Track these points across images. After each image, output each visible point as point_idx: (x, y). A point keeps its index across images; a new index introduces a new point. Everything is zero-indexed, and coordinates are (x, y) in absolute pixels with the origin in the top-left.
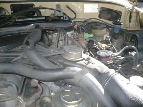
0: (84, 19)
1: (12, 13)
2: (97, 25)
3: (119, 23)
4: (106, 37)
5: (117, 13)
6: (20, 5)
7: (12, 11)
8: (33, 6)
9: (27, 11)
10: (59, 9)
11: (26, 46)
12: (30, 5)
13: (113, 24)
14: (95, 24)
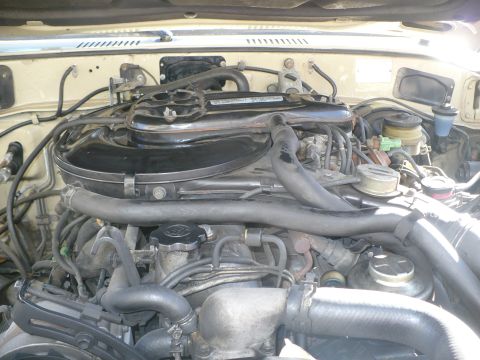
0: (358, 100)
1: (162, 82)
2: (398, 117)
3: (449, 112)
4: (421, 148)
5: (440, 82)
6: (185, 58)
7: (163, 76)
8: (222, 63)
9: (208, 77)
10: (290, 72)
11: (285, 163)
12: (212, 60)
13: (432, 114)
14: (395, 114)
